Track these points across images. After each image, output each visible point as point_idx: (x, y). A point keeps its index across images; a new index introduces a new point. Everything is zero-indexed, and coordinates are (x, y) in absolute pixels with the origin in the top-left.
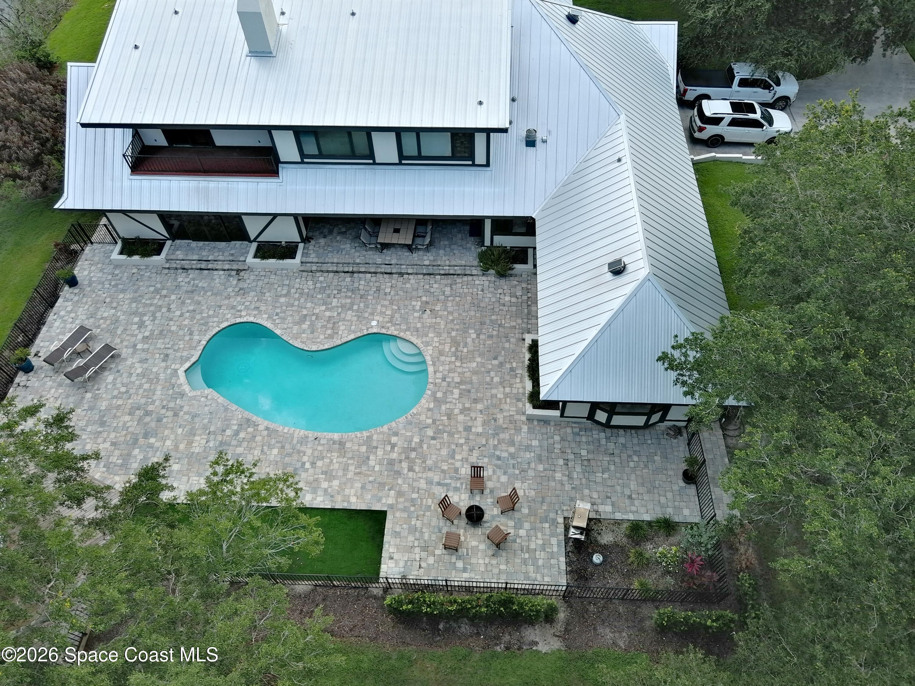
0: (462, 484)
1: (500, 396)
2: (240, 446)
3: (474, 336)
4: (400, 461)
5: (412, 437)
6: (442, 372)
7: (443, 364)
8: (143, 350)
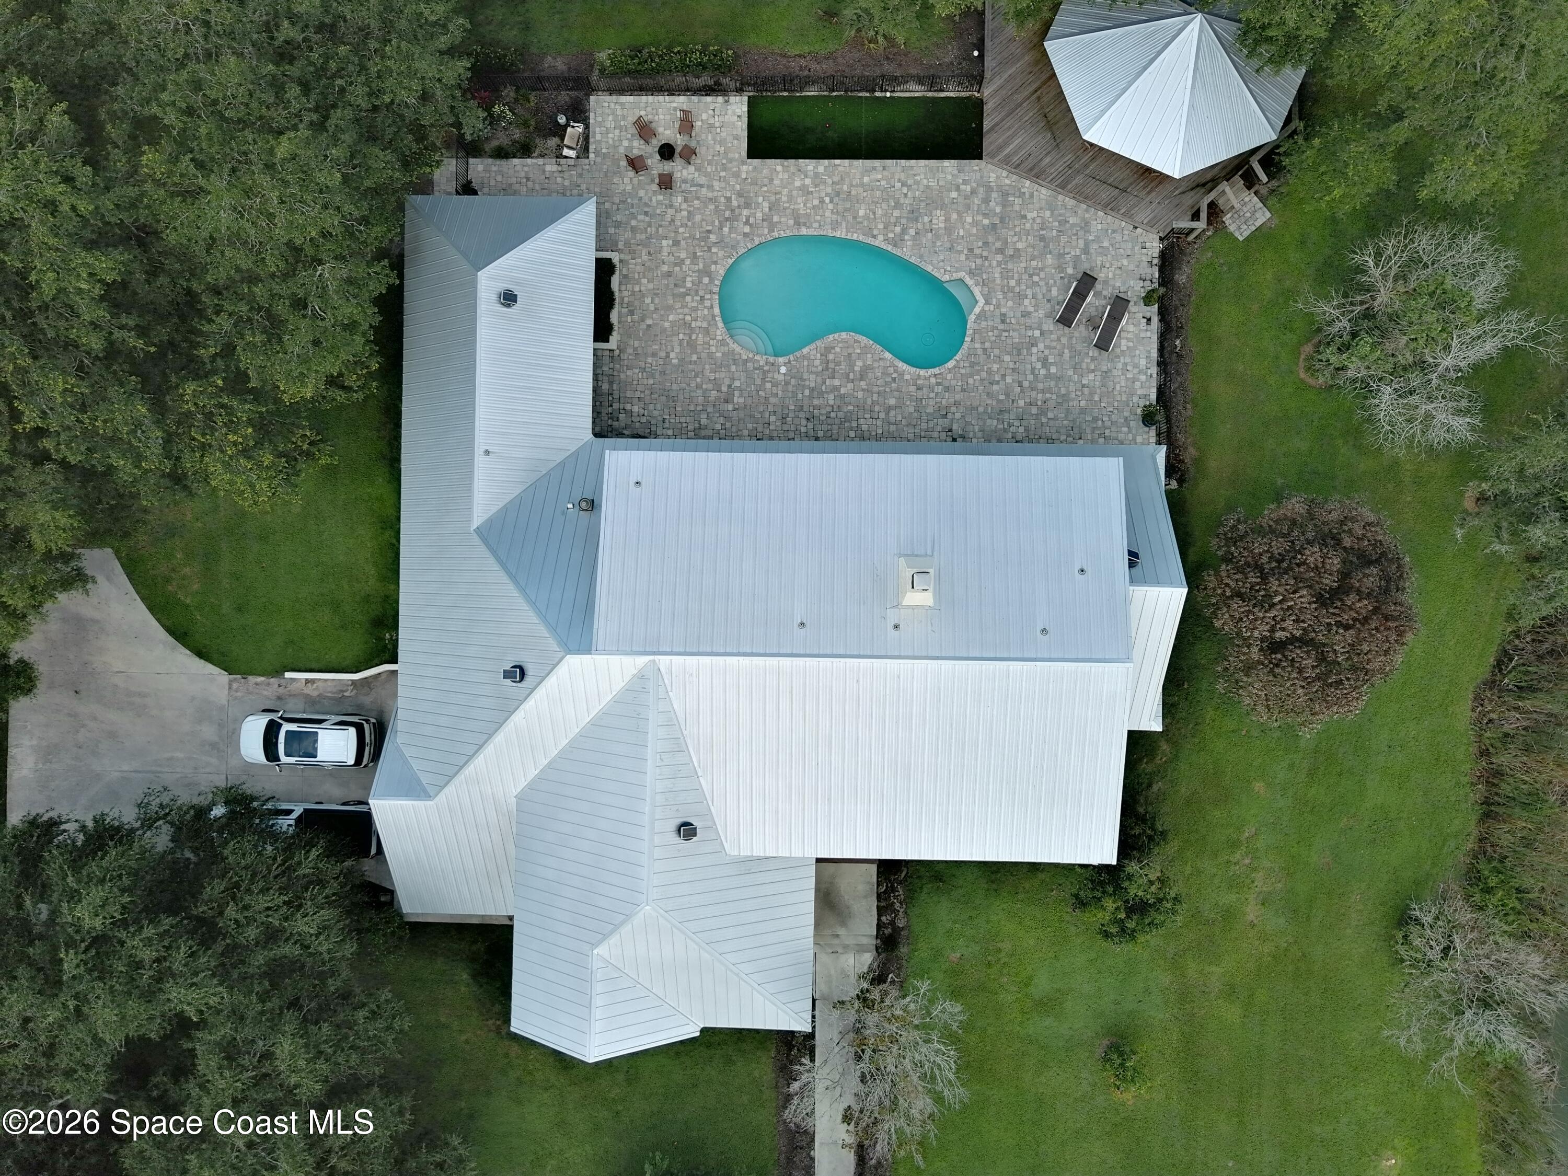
0: (680, 187)
1: (644, 281)
2: (897, 217)
3: (672, 355)
4: (739, 206)
5: (730, 233)
6: (705, 307)
7: (704, 318)
8: (1031, 328)
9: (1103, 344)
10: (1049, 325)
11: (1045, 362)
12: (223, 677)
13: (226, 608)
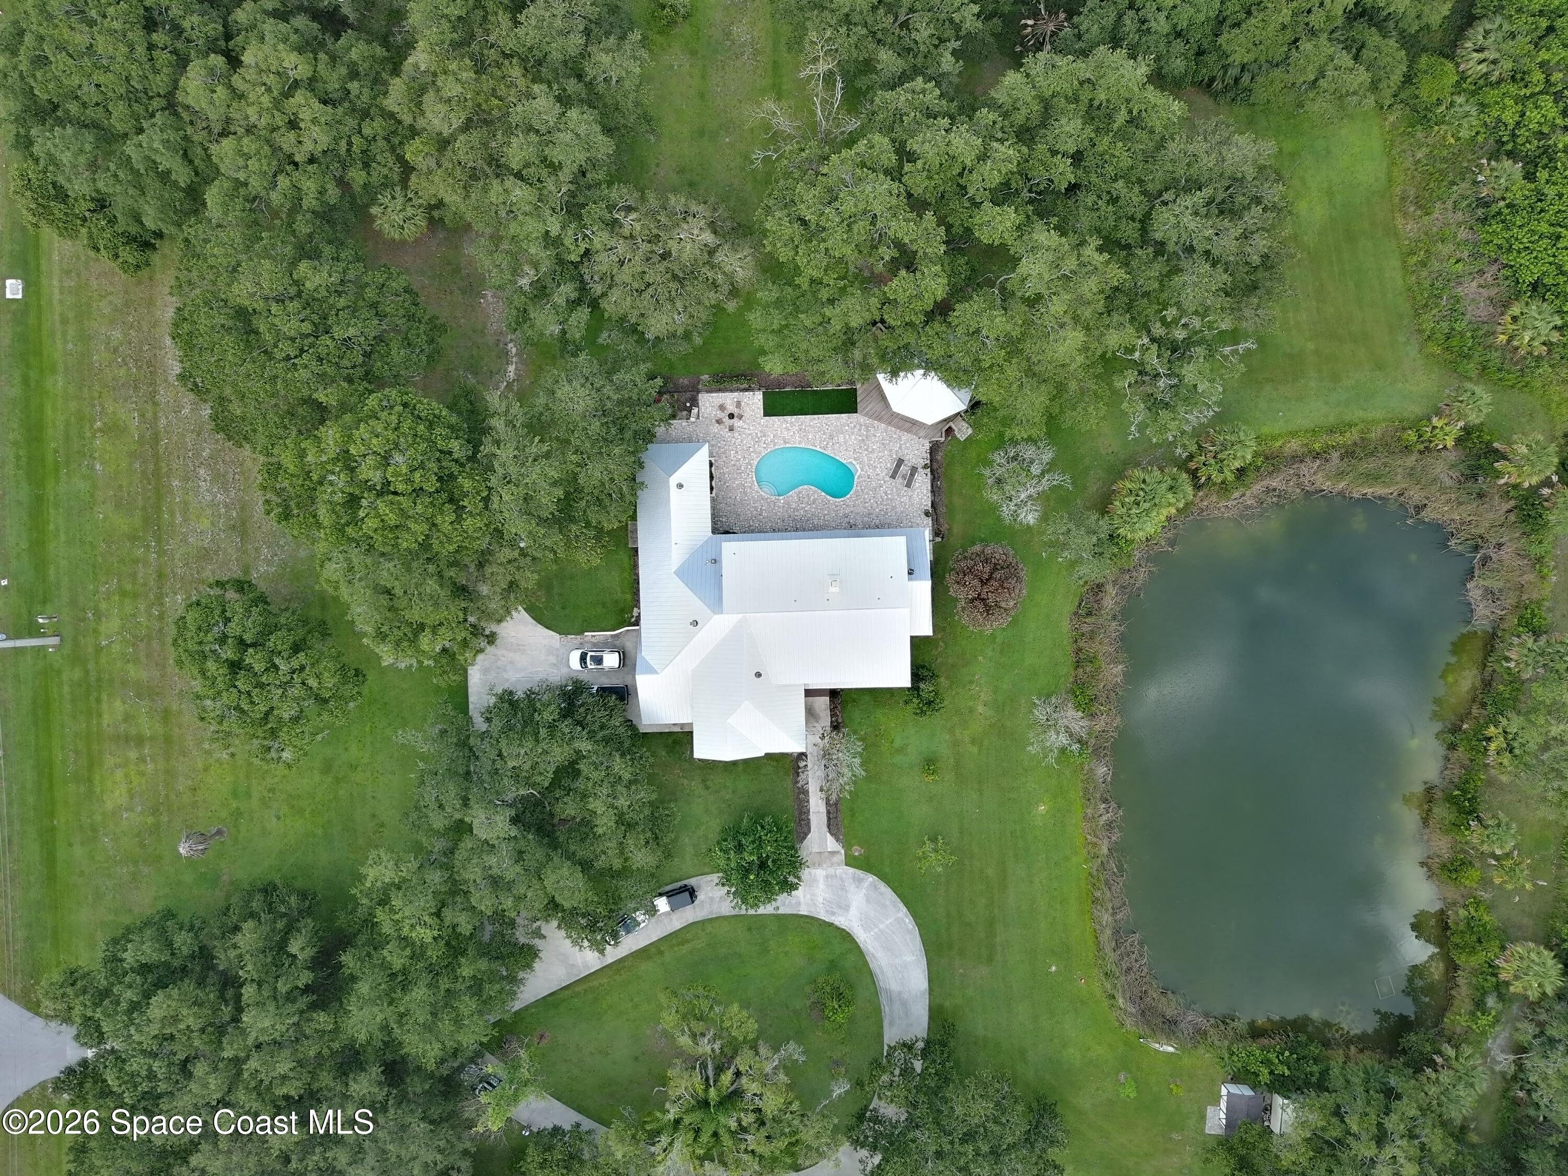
0: (737, 429)
1: (726, 467)
2: (824, 438)
4: (761, 436)
5: (758, 447)
6: (750, 478)
7: (749, 482)
8: (880, 480)
9: (908, 485)
10: (887, 478)
11: (886, 493)
12: (556, 636)
13: (557, 608)
